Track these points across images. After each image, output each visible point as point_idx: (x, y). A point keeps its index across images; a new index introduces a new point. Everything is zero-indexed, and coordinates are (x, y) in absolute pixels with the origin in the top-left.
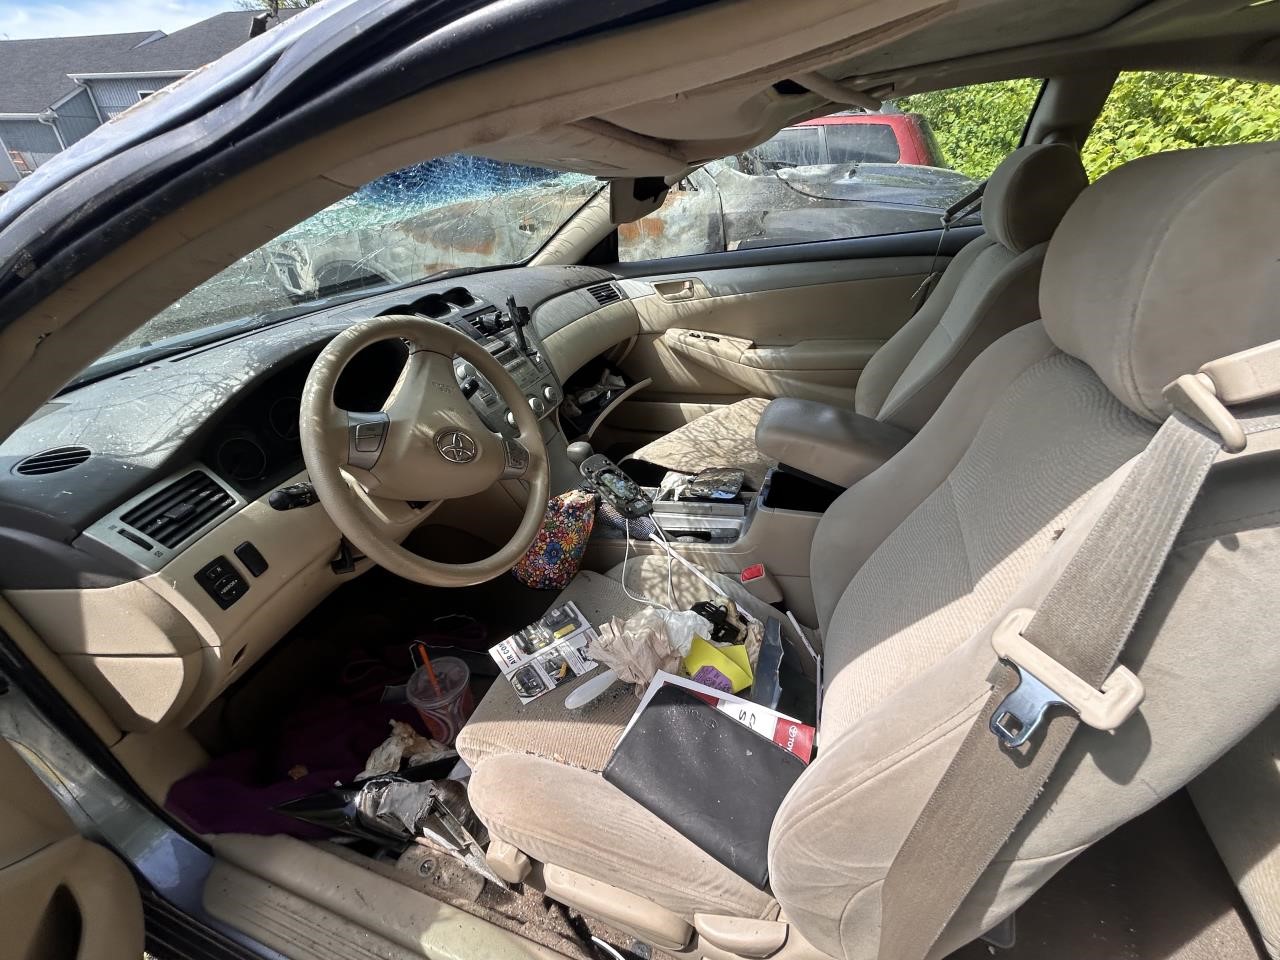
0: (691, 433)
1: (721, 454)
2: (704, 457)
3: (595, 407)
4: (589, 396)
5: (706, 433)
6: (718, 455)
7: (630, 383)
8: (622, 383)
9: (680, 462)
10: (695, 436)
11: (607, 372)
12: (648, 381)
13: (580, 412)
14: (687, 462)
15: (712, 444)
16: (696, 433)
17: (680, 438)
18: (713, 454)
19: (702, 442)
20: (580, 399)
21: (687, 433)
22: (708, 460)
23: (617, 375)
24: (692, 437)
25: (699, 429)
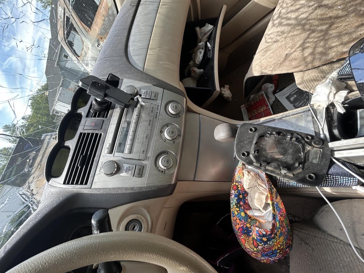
0: (289, 19)
1: (340, 13)
2: (326, 32)
3: (207, 61)
4: (200, 56)
5: (303, 6)
6: (337, 17)
7: (214, 22)
8: (210, 27)
9: (305, 58)
10: (296, 18)
11: (198, 29)
12: (225, 8)
13: (202, 70)
14: (312, 54)
15: (319, 12)
16: (293, 15)
17: (283, 32)
18: (331, 21)
19: (306, 19)
20: (196, 62)
21: (285, 22)
22: (333, 32)
23: (204, 25)
24: (293, 22)
25: (293, 8)
